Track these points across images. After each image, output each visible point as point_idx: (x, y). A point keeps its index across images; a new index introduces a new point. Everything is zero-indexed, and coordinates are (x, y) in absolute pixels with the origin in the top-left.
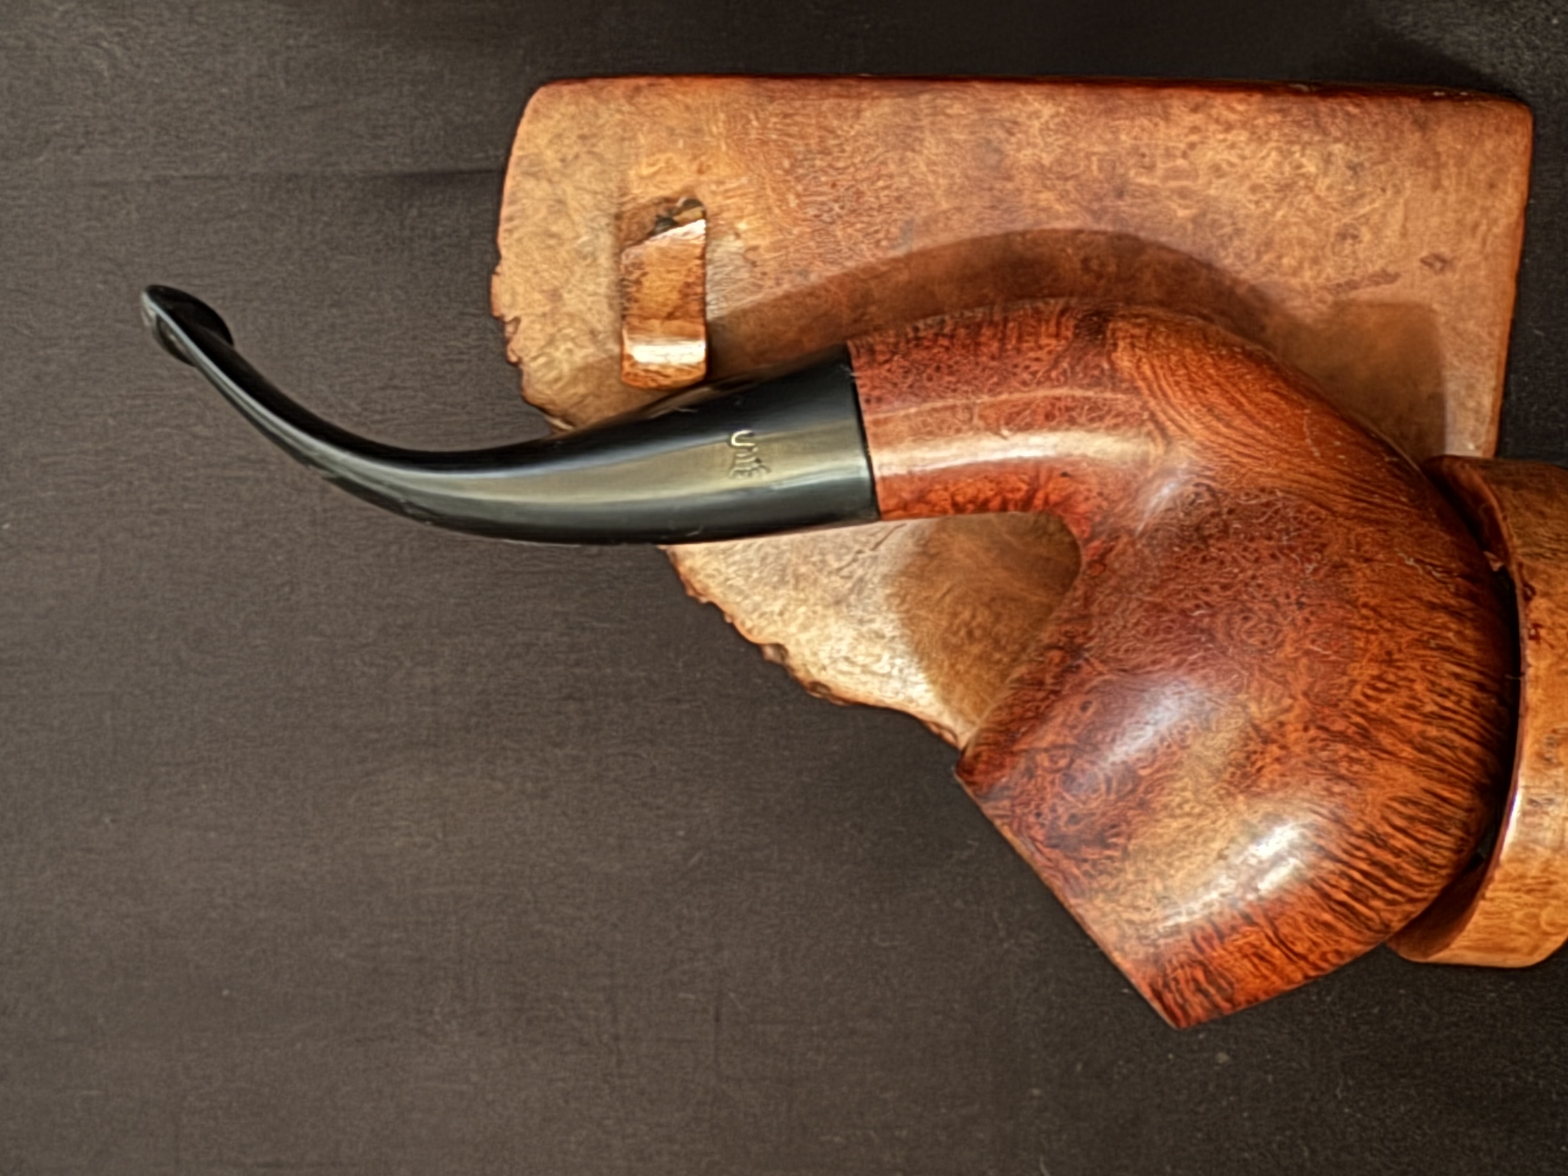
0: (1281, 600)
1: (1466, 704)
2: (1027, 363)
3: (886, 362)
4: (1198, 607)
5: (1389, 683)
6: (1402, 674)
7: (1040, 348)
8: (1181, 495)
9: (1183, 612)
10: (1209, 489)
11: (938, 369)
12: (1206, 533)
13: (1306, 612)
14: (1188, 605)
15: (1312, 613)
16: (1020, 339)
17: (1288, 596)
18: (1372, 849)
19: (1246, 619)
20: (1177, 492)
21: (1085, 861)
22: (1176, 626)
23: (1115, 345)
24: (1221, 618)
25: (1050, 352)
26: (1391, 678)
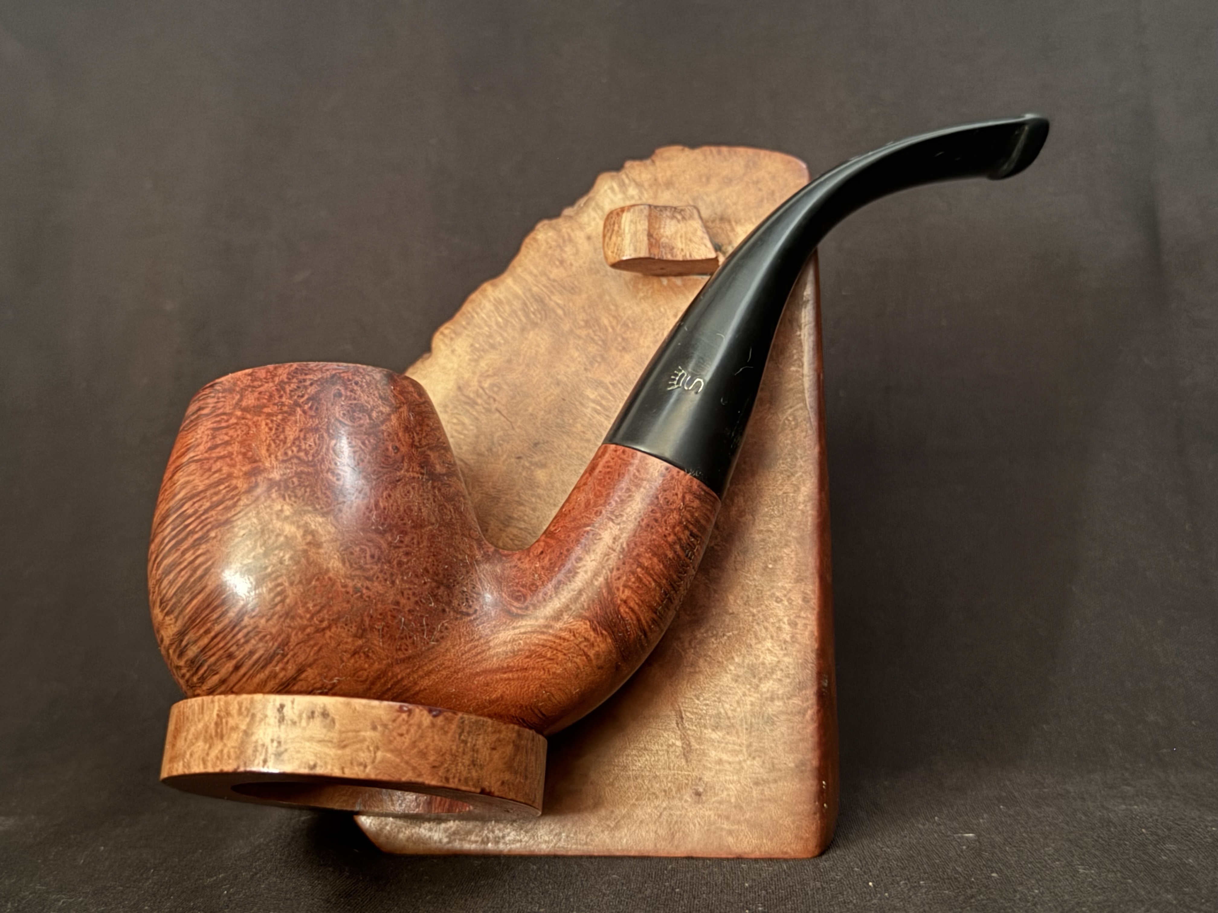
0: (368, 583)
1: (234, 648)
2: (621, 571)
3: (684, 497)
4: (401, 542)
5: (276, 605)
6: (276, 617)
7: (625, 586)
8: (477, 600)
9: (404, 533)
10: (468, 615)
11: (656, 520)
12: (442, 588)
13: (351, 590)
14: (407, 539)
15: (348, 593)
16: (639, 579)
17: (367, 588)
18: (196, 536)
19: (372, 556)
20: (481, 600)
21: (311, 384)
22: (400, 523)
23: (595, 630)
24: (384, 546)
25: (618, 589)
26: (278, 608)
